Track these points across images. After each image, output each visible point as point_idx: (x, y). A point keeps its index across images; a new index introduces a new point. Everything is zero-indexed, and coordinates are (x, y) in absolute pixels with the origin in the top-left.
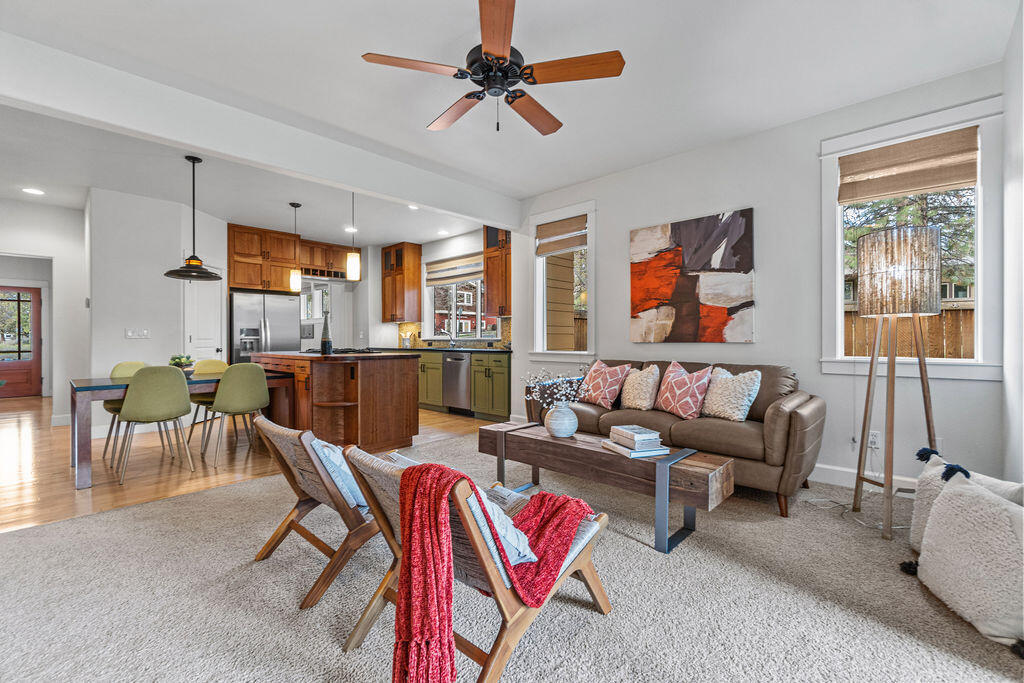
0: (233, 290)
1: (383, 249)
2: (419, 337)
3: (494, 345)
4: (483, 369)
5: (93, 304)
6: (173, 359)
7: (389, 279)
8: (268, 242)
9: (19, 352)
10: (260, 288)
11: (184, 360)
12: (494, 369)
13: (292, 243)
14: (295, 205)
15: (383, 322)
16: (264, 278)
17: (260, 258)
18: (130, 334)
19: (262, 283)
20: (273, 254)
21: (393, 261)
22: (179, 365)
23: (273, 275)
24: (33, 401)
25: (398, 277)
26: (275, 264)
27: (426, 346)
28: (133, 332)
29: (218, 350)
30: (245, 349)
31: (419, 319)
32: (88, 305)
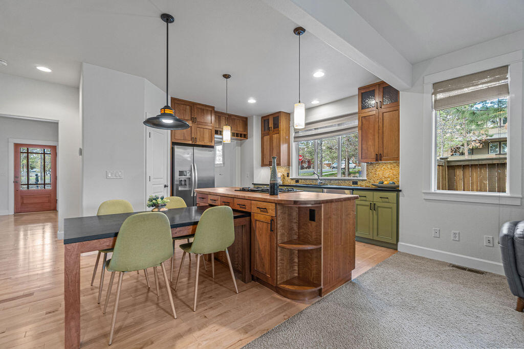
0: (174, 144)
1: (262, 118)
2: (288, 176)
3: (359, 183)
4: (368, 203)
5: (84, 152)
6: (151, 200)
7: (267, 138)
8: (196, 111)
9: (44, 184)
10: (190, 142)
11: (159, 201)
12: (378, 204)
13: (210, 113)
14: (226, 76)
15: (262, 166)
16: (193, 136)
17: (191, 122)
18: (109, 175)
19: (192, 139)
20: (198, 120)
21: (271, 125)
22: (156, 205)
23: (198, 134)
24: (52, 215)
25: (275, 136)
26: (200, 126)
27: (293, 183)
28: (112, 174)
29: (165, 186)
30: (181, 185)
31: (289, 164)
32: (81, 152)
